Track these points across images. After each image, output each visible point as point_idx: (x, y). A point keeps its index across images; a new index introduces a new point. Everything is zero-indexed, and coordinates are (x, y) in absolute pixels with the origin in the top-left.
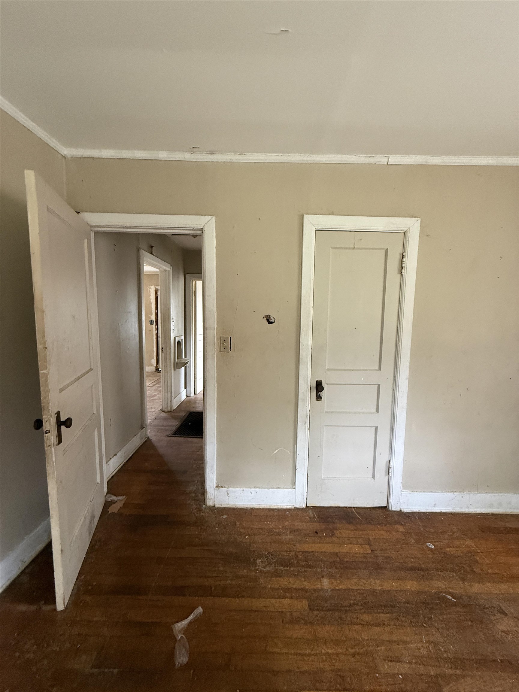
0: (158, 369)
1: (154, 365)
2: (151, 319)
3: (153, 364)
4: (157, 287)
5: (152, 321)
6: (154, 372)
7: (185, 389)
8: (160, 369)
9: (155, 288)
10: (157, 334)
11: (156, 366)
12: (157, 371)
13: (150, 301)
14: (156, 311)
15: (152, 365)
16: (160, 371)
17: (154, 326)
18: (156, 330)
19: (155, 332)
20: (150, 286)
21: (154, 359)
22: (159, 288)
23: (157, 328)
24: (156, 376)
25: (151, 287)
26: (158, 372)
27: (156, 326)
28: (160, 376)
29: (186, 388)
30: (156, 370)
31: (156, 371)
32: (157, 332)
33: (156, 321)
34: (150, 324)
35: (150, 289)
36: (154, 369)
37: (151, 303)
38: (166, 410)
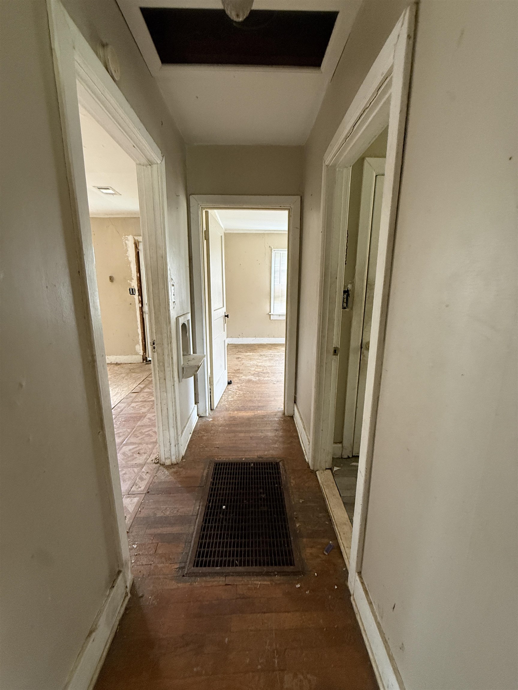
0: (146, 358)
1: (140, 354)
2: (131, 286)
3: (139, 352)
4: (136, 238)
5: (132, 289)
6: (141, 363)
7: (196, 405)
8: (149, 359)
9: (134, 239)
10: (141, 309)
11: (142, 354)
12: (145, 361)
13: (128, 259)
14: (138, 275)
15: (137, 354)
16: (150, 361)
17: (136, 296)
18: (139, 303)
19: (138, 306)
20: (127, 236)
21: (140, 345)
22: (140, 239)
23: (140, 300)
24: (145, 371)
25: (127, 238)
26: (146, 364)
27: (140, 297)
28: (150, 370)
29: (196, 402)
30: (143, 360)
31: (143, 362)
32: (140, 306)
33: (138, 290)
34: (130, 295)
35: (126, 241)
36: (140, 358)
37: (130, 263)
38: (168, 462)
